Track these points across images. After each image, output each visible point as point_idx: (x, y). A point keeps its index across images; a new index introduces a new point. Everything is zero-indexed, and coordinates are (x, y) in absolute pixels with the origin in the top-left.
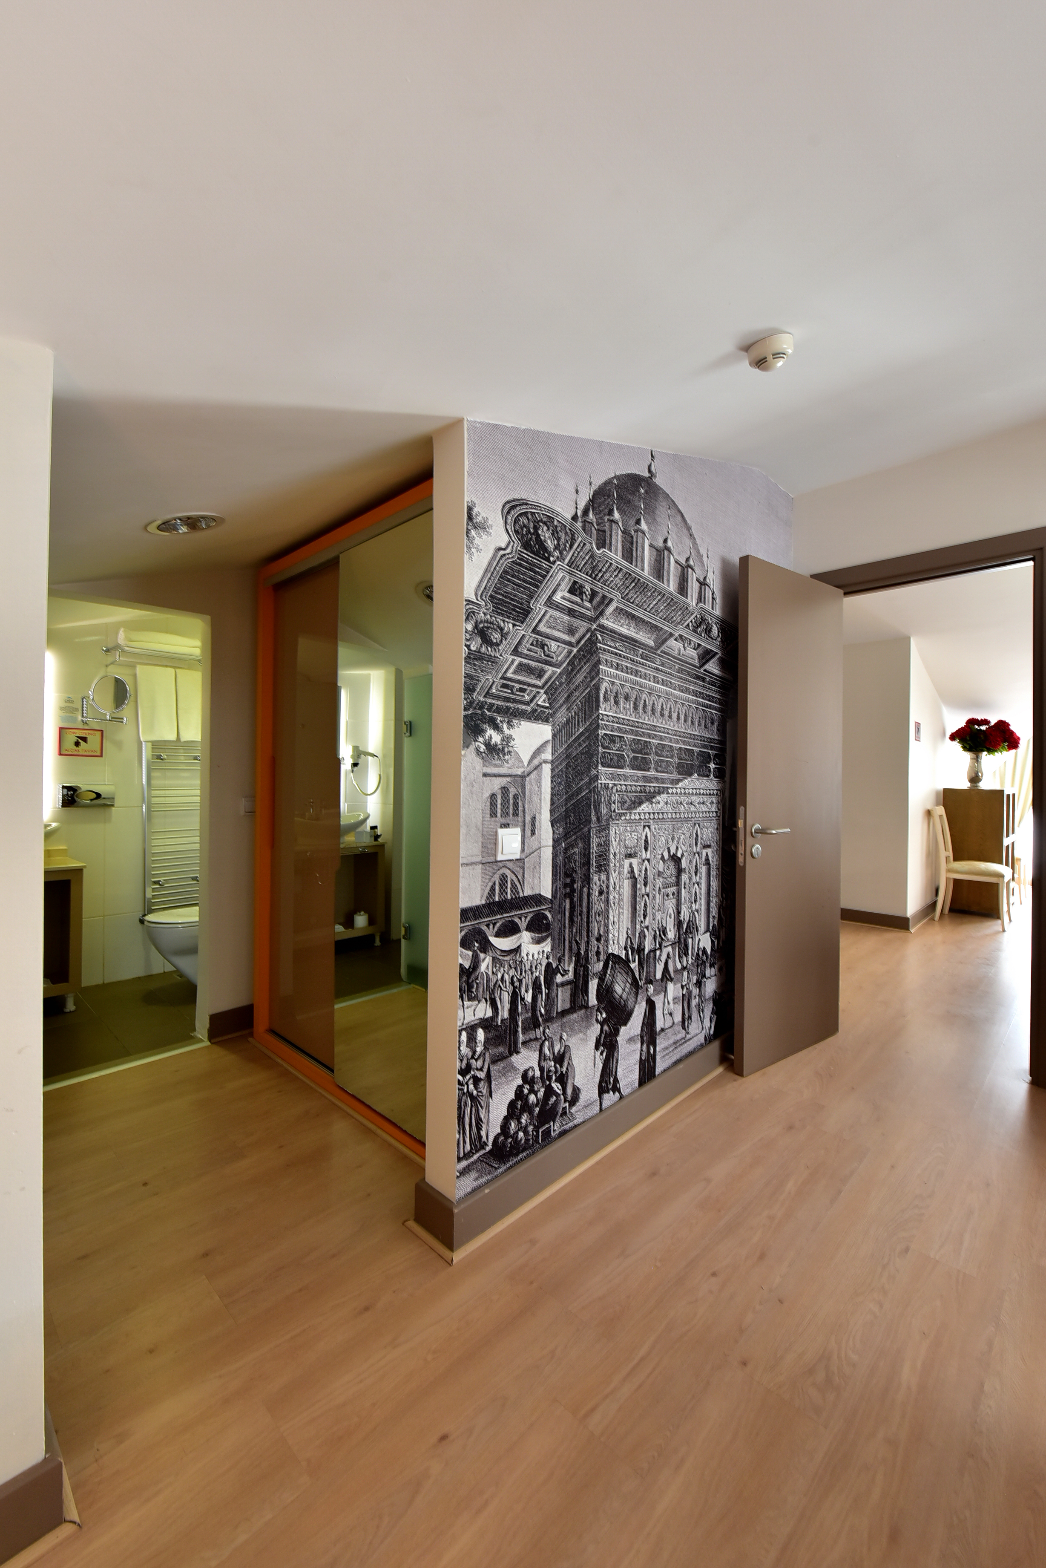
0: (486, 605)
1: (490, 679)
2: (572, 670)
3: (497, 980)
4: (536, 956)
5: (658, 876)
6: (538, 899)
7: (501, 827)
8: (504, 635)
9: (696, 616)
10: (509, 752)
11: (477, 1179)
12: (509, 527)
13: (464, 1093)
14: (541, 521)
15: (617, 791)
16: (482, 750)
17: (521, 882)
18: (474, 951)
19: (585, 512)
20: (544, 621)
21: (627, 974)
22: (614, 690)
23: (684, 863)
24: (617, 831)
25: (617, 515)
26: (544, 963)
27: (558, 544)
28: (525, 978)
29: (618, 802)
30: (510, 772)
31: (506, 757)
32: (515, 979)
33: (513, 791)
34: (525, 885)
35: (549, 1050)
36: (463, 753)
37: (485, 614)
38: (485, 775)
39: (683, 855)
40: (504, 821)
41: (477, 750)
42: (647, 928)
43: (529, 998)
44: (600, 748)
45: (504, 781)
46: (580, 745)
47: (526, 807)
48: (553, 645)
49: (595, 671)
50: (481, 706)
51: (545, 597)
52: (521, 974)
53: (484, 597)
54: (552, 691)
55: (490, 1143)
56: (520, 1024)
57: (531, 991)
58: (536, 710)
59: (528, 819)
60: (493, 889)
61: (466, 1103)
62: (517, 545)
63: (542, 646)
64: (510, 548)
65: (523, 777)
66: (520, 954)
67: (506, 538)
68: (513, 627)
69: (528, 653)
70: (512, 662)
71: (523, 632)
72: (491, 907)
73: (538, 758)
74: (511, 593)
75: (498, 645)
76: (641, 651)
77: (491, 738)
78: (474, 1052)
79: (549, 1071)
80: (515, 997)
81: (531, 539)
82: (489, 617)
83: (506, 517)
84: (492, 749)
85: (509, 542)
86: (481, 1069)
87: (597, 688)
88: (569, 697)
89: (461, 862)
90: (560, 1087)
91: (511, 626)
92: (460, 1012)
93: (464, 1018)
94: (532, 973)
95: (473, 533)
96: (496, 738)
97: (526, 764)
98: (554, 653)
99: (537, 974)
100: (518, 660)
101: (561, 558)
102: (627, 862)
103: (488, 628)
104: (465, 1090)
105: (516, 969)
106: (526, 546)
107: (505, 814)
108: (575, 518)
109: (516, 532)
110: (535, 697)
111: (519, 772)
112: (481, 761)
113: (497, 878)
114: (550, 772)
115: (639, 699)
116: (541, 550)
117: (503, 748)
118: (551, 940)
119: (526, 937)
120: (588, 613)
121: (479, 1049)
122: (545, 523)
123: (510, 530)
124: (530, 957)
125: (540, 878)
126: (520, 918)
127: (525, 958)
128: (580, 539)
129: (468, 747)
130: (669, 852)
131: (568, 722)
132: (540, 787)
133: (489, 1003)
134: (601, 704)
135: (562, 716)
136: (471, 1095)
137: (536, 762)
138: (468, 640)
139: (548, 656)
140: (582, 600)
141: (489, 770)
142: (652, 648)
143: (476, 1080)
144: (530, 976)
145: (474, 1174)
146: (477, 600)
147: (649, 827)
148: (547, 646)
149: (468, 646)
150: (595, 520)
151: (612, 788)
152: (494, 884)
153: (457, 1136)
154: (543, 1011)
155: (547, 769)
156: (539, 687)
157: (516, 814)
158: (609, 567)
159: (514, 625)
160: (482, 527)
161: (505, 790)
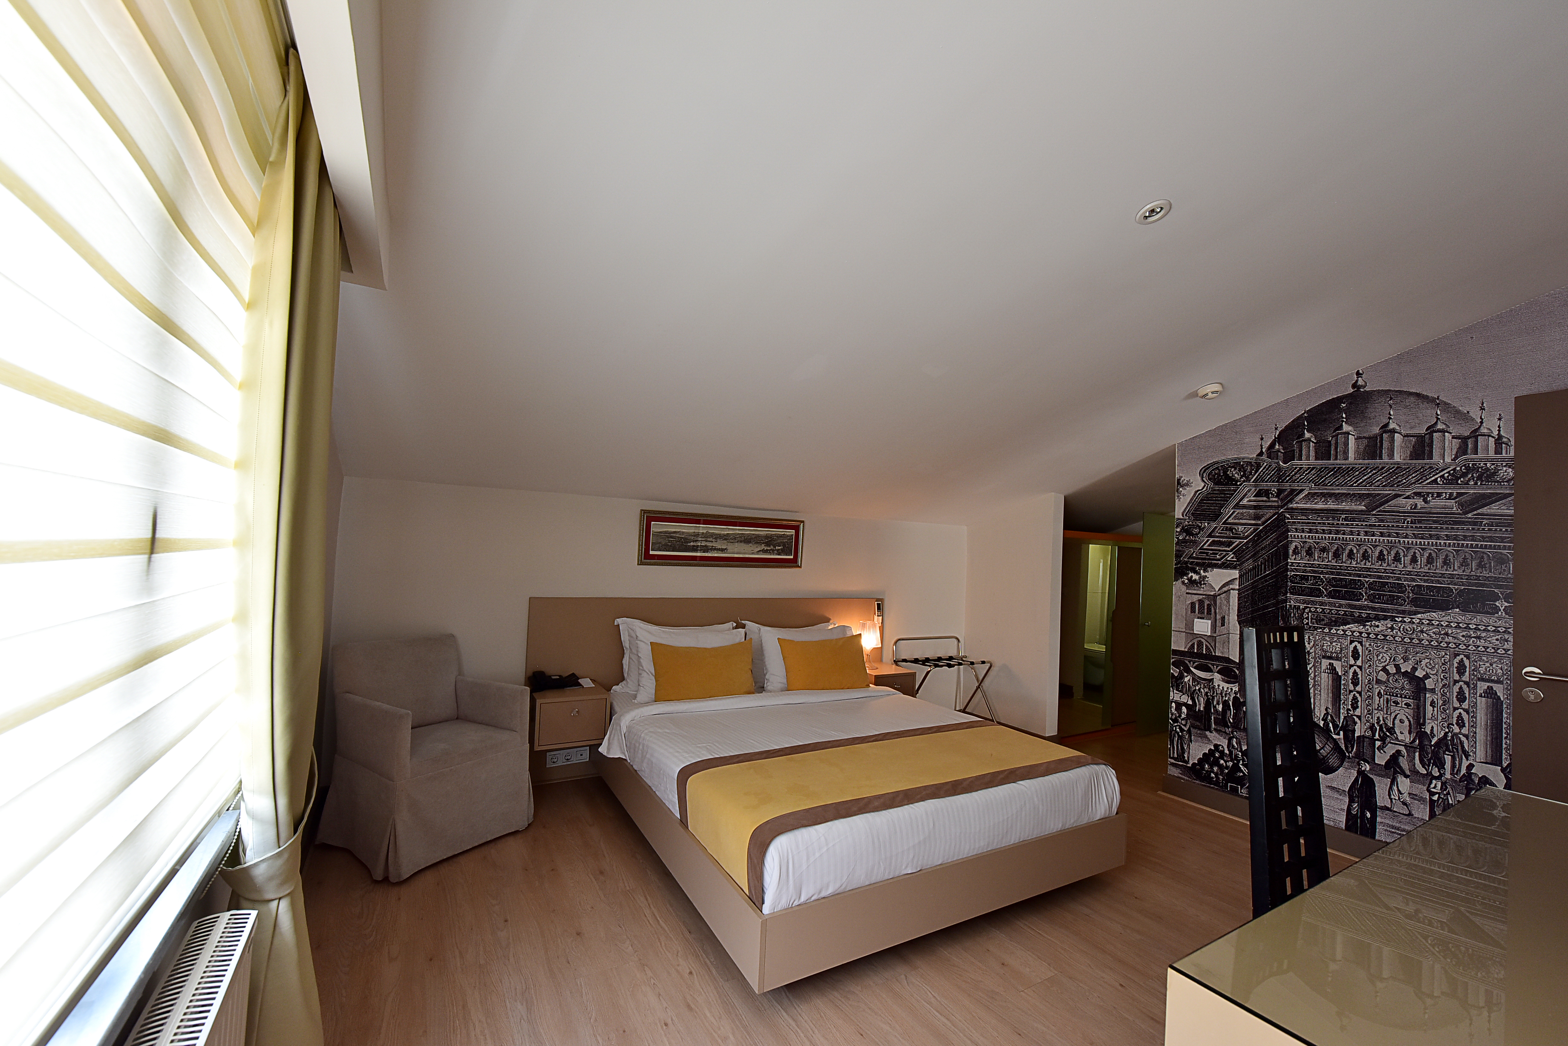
0: (1189, 518)
1: (1194, 551)
2: (1258, 539)
3: (1195, 689)
4: (1225, 689)
5: (1376, 682)
6: (1228, 660)
7: (1198, 618)
8: (1201, 529)
9: (1454, 470)
10: (1205, 584)
11: (1180, 774)
12: (1204, 479)
13: (1173, 730)
14: (1230, 467)
15: (1310, 611)
16: (1186, 582)
17: (1213, 647)
18: (1180, 670)
19: (1272, 445)
20: (1233, 516)
21: (1328, 740)
22: (1307, 546)
23: (1429, 683)
24: (1311, 638)
25: (1307, 435)
26: (1233, 696)
27: (1245, 474)
28: (1216, 696)
29: (1312, 619)
30: (1205, 593)
31: (1203, 586)
32: (1209, 694)
33: (1207, 602)
34: (1217, 649)
35: (1237, 744)
36: (1174, 583)
37: (1188, 522)
38: (1187, 593)
39: (1427, 676)
40: (1200, 616)
41: (1183, 583)
42: (1359, 717)
43: (1220, 708)
44: (1289, 584)
45: (1201, 597)
46: (1266, 581)
47: (1217, 611)
48: (1241, 528)
49: (1284, 535)
50: (1186, 563)
51: (1233, 505)
52: (1213, 693)
53: (1188, 515)
54: (1239, 553)
55: (1191, 762)
56: (1213, 718)
57: (1221, 706)
58: (1226, 563)
59: (1218, 617)
60: (1193, 645)
61: (1174, 736)
62: (1211, 484)
63: (1231, 530)
64: (1205, 488)
65: (1215, 596)
66: (1213, 684)
67: (1203, 484)
68: (1208, 525)
69: (1220, 535)
70: (1208, 541)
71: (1215, 525)
72: (1190, 654)
73: (1227, 587)
74: (1206, 509)
75: (1197, 534)
76: (1343, 516)
77: (1192, 576)
78: (1180, 716)
79: (1236, 756)
80: (1208, 704)
81: (1221, 479)
82: (1191, 523)
83: (1202, 475)
84: (1192, 582)
85: (1205, 486)
86: (1185, 725)
87: (1286, 547)
88: (1255, 554)
89: (1172, 629)
90: (1247, 771)
91: (1206, 524)
92: (1171, 693)
93: (1174, 697)
94: (1222, 697)
95: (1181, 489)
96: (1195, 577)
97: (1217, 590)
98: (1241, 532)
99: (1227, 699)
100: (1211, 539)
101: (1248, 480)
102: (1325, 663)
103: (1191, 528)
104: (1174, 729)
105: (1209, 689)
106: (1217, 483)
107: (1201, 611)
108: (1261, 454)
109: (1210, 479)
110: (1225, 556)
111: (1212, 593)
112: (1185, 587)
113: (1195, 641)
114: (1237, 595)
115: (1341, 549)
116: (1231, 481)
117: (1200, 582)
118: (1239, 685)
119: (1217, 677)
120: (1276, 504)
121: (1183, 716)
122: (1232, 467)
123: (1205, 480)
124: (1221, 688)
125: (1229, 649)
126: (1213, 666)
127: (1217, 687)
128: (1265, 464)
129: (1177, 581)
130: (1397, 667)
131: (1254, 568)
132: (1228, 602)
133: (1190, 698)
134: (1290, 557)
135: (1249, 565)
136: (1178, 734)
137: (1225, 589)
138: (1177, 535)
139: (1236, 534)
140: (1268, 498)
141: (1190, 591)
142: (1362, 511)
143: (1182, 730)
144: (1221, 698)
145: (1179, 771)
146: (1183, 517)
147: (1361, 643)
148: (1235, 529)
149: (1178, 538)
150: (1281, 447)
151: (1304, 609)
152: (1194, 643)
153: (1169, 746)
154: (1231, 721)
155: (1234, 595)
156: (1228, 551)
157: (1209, 612)
158: (1298, 471)
159: (1208, 524)
160: (1188, 484)
161: (1201, 602)
